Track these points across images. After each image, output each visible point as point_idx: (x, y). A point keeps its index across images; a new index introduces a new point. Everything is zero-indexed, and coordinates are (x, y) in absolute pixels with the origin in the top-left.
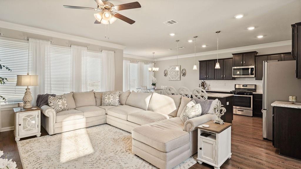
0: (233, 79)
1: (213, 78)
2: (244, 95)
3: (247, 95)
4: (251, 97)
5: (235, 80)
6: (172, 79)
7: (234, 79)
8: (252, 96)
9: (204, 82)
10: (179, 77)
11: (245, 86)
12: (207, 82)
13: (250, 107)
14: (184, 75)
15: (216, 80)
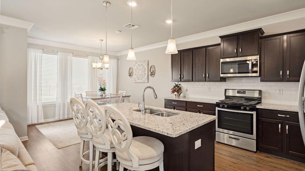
0: (221, 81)
1: (191, 78)
2: (241, 110)
3: (245, 109)
4: (252, 115)
5: (225, 81)
6: (138, 81)
7: (223, 80)
8: (254, 113)
9: (179, 84)
10: (147, 78)
11: (242, 93)
12: (184, 85)
13: (252, 134)
14: (153, 74)
15: (195, 81)
